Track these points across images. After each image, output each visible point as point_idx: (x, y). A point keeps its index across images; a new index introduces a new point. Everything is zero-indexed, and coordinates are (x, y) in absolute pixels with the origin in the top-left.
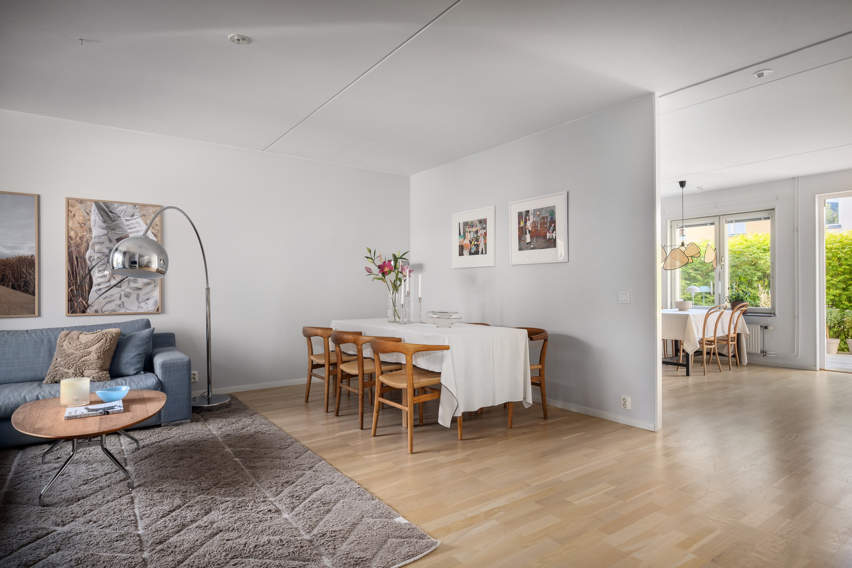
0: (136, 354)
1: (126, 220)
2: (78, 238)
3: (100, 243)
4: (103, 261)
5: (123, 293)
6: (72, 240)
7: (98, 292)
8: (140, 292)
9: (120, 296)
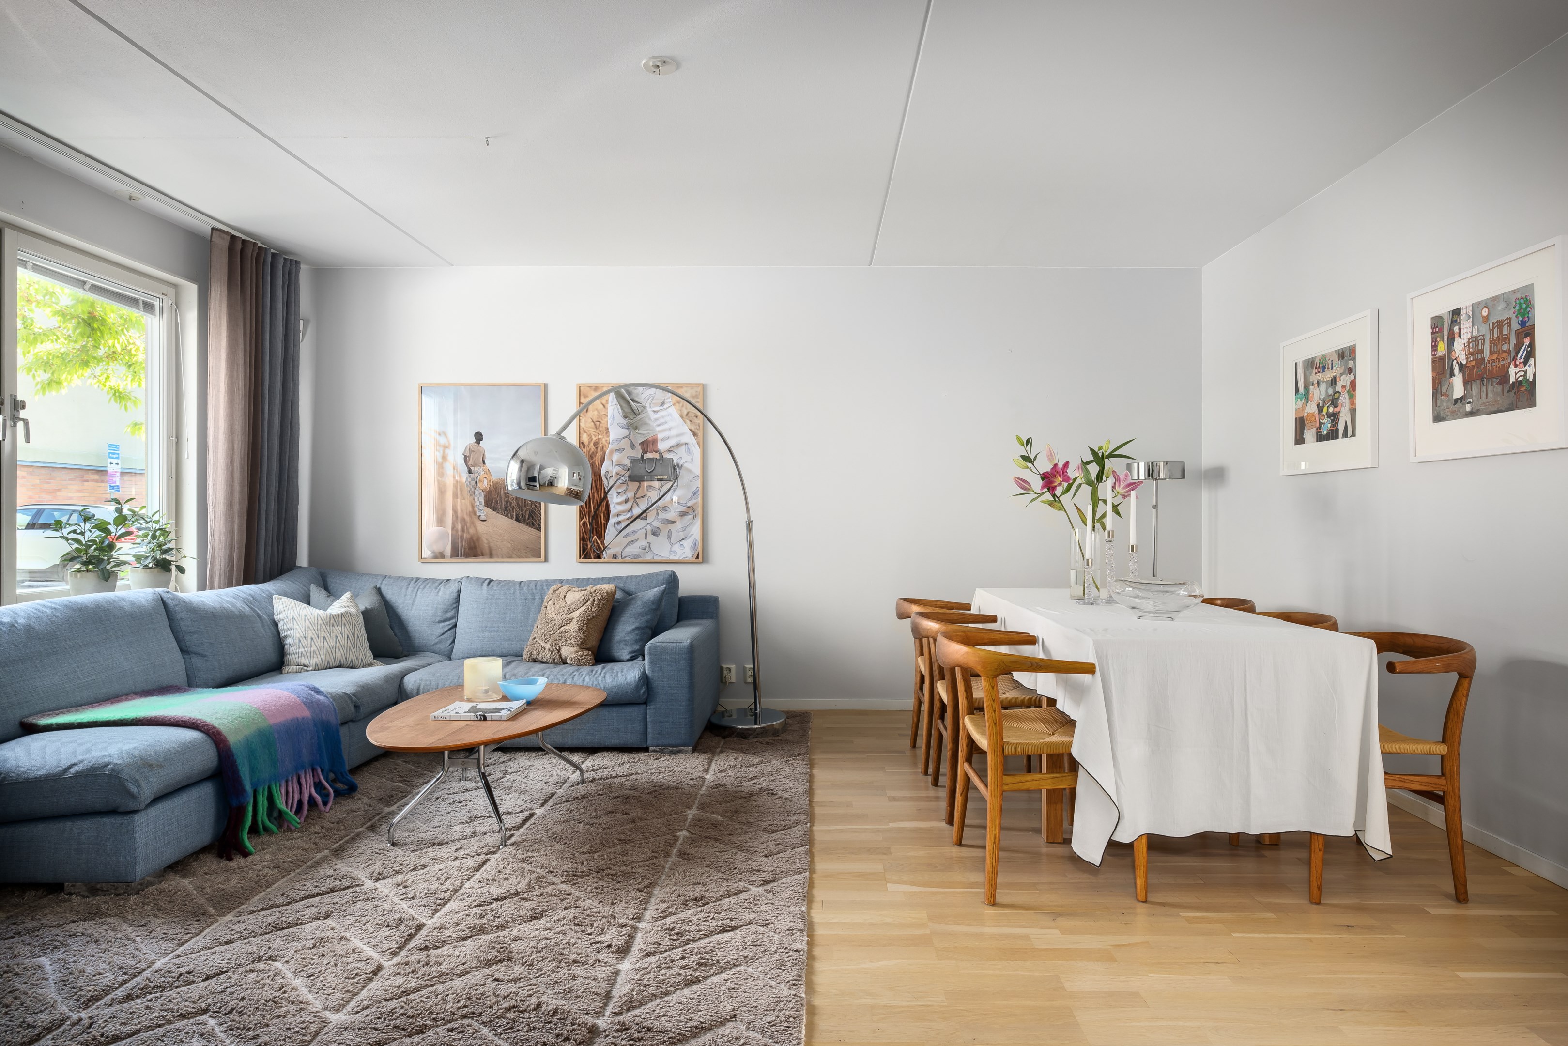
0: (634, 627)
1: (654, 411)
2: (592, 444)
3: (619, 450)
4: (623, 478)
5: (649, 528)
6: (584, 448)
7: (616, 526)
8: (671, 526)
9: (646, 534)
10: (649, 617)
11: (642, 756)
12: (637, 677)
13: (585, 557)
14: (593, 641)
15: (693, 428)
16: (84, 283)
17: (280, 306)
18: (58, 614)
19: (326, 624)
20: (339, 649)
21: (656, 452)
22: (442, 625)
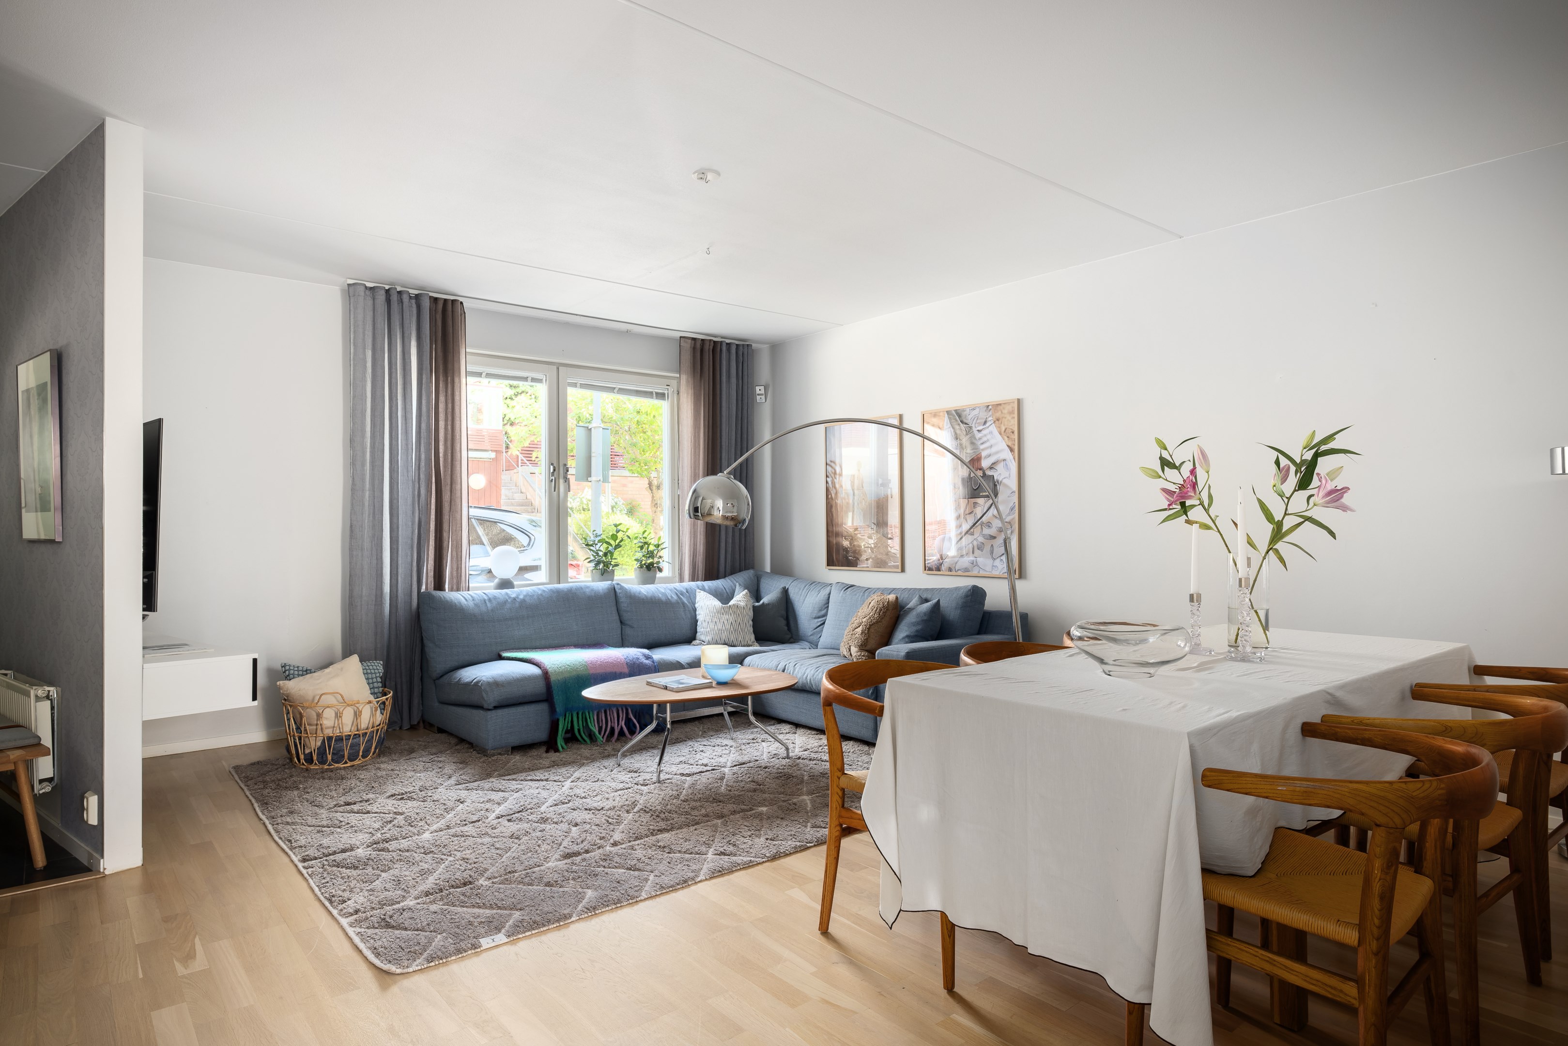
0: (907, 629)
1: (978, 431)
5: (975, 543)
8: (993, 542)
9: (973, 548)
10: (919, 627)
13: (928, 569)
14: (873, 644)
15: (1010, 444)
16: (615, 388)
17: (734, 380)
19: (718, 612)
20: (724, 632)
21: (980, 469)
22: (816, 620)
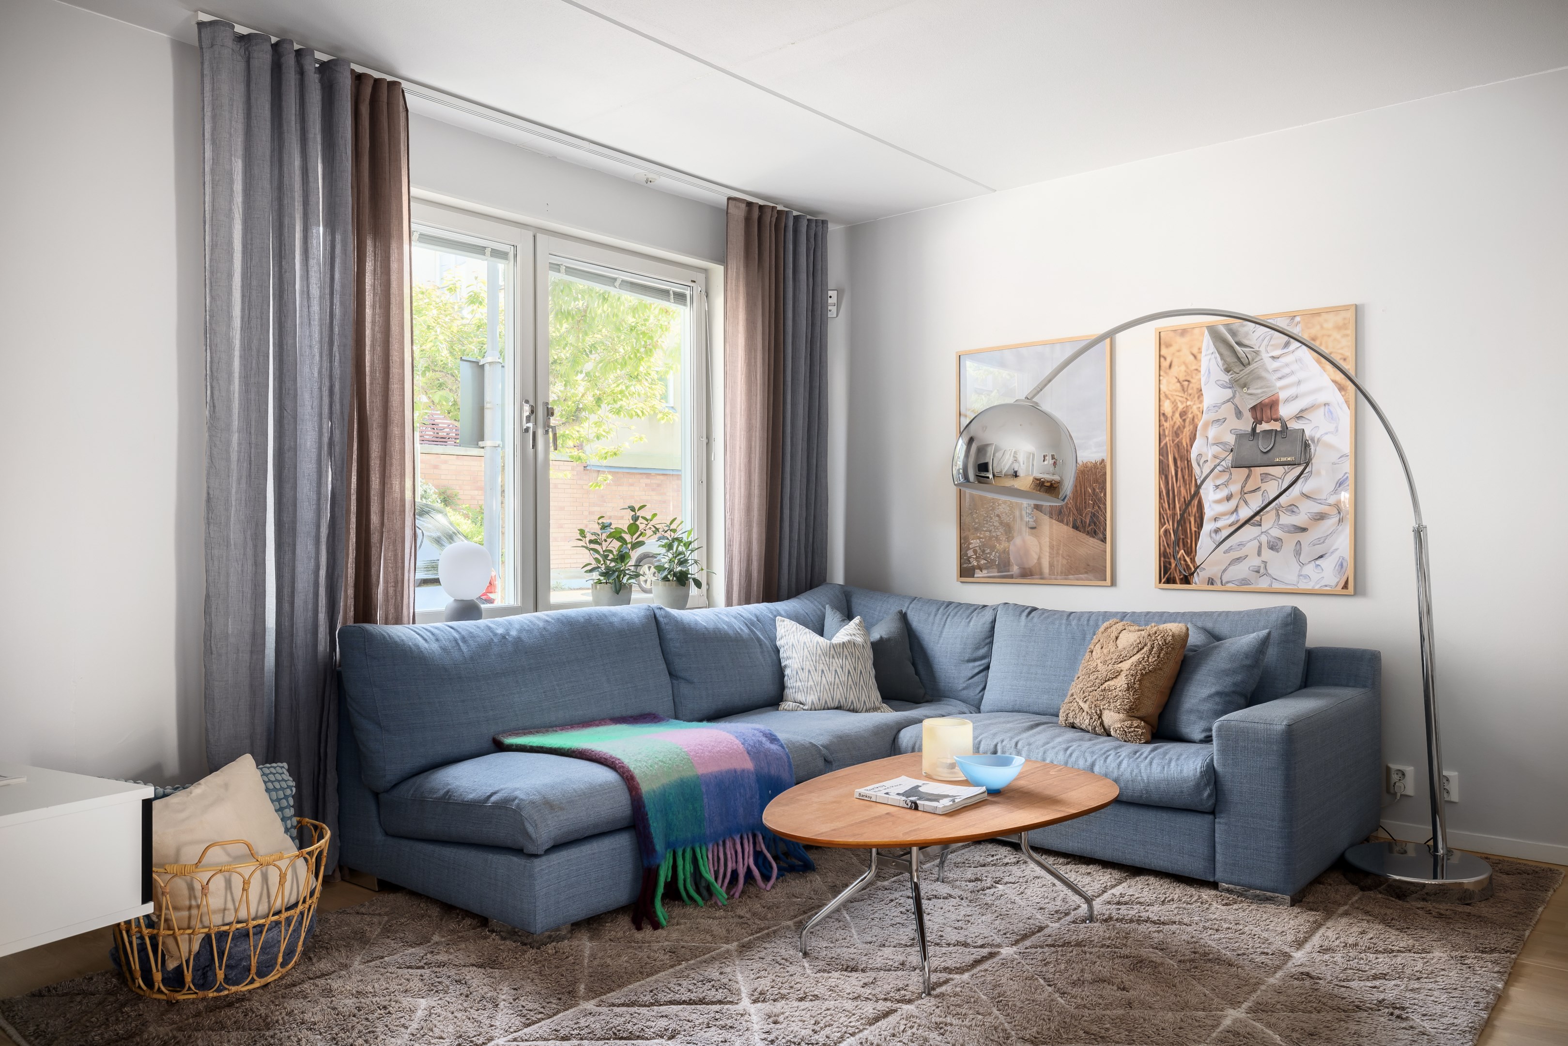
0: (1213, 690)
1: (1273, 358)
2: (1177, 415)
3: (1218, 420)
4: (1223, 463)
5: (1264, 539)
6: (1166, 421)
7: (1213, 535)
8: (1300, 536)
9: (1260, 548)
10: (1239, 678)
11: (1206, 894)
12: (1198, 770)
13: (1168, 581)
14: (1150, 707)
16: (615, 279)
17: (803, 276)
18: (549, 627)
19: (825, 654)
20: (838, 687)
21: (1276, 420)
22: (971, 665)
